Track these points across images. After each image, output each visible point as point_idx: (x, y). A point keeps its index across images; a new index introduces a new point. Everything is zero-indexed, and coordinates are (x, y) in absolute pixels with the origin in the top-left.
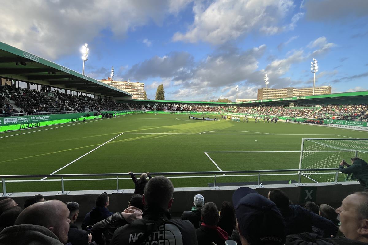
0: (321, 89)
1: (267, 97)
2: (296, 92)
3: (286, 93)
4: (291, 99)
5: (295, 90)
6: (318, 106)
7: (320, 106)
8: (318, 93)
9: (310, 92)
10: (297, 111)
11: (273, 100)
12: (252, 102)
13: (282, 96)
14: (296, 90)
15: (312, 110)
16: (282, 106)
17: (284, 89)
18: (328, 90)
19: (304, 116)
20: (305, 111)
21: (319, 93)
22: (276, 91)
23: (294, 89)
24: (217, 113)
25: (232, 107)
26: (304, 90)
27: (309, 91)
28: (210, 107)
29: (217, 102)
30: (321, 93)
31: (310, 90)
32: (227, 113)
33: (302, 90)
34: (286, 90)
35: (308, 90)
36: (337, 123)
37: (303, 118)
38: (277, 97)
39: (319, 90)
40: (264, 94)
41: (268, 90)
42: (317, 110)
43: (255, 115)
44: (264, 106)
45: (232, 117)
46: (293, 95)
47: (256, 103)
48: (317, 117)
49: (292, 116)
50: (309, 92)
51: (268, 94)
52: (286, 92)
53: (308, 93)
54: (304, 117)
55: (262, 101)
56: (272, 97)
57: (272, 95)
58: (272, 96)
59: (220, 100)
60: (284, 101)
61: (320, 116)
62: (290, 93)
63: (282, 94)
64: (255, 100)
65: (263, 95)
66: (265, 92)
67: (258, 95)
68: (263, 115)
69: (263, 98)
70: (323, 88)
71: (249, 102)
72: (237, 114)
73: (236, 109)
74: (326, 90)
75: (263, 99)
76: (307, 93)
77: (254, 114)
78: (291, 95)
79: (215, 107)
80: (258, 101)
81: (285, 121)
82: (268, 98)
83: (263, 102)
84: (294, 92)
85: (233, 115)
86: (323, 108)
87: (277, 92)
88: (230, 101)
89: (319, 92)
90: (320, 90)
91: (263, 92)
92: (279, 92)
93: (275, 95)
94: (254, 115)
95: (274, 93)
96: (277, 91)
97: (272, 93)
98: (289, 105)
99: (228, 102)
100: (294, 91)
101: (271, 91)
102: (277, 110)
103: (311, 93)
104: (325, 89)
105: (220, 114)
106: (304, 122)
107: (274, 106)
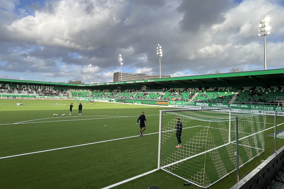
4: (143, 81)
11: (127, 83)
12: (107, 84)
14: (147, 77)
26: (152, 77)
34: (138, 76)
36: (178, 103)
47: (111, 85)
55: (116, 83)
60: (137, 83)
62: (142, 79)
63: (136, 79)
67: (114, 79)
69: (118, 80)
70: (165, 76)
71: (104, 84)
80: (113, 83)
83: (118, 85)
91: (119, 76)
93: (130, 80)
97: (127, 78)
101: (125, 76)
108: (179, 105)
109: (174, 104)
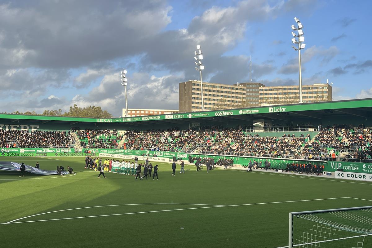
0: (314, 90)
1: (202, 106)
2: (266, 94)
3: (244, 96)
4: (257, 111)
5: (262, 90)
6: (311, 130)
7: (315, 130)
8: (309, 99)
9: (294, 95)
10: (271, 142)
11: (217, 114)
12: (167, 117)
13: (236, 104)
14: (266, 90)
15: (301, 140)
16: (237, 129)
17: (239, 84)
18: (326, 92)
19: (285, 155)
20: (286, 141)
21: (311, 99)
22: (222, 90)
23: (261, 88)
24: (69, 150)
25: (112, 131)
26: (281, 91)
27: (292, 93)
28: (44, 131)
29: (67, 115)
30: (314, 99)
31: (293, 91)
32: (97, 151)
33: (278, 90)
34: (244, 89)
35: (289, 91)
36: (349, 168)
37: (285, 159)
38: (225, 105)
39: (311, 90)
40: (194, 98)
41: (206, 88)
42: (310, 139)
43: (176, 154)
44: (196, 129)
45: (113, 163)
46: (261, 103)
47: (176, 120)
48: (311, 156)
49: (262, 154)
50: (291, 96)
51: (205, 97)
52: (244, 94)
53: (290, 98)
54: (287, 157)
55: (190, 116)
56: (213, 104)
57: (214, 100)
58: (213, 102)
59: (76, 111)
60: (242, 115)
61: (316, 154)
62: (253, 97)
63: (236, 97)
64: (174, 114)
65: (193, 100)
66: (198, 92)
67: (181, 99)
68: (195, 153)
69: (193, 107)
70: (317, 88)
71: (159, 118)
72: (127, 154)
73: (125, 137)
74: (323, 92)
75: (193, 110)
76: (287, 98)
77: (173, 151)
78: (255, 101)
79: (62, 132)
80: (182, 116)
81: (247, 169)
82: (205, 108)
83: (193, 119)
84: (261, 94)
85: (116, 156)
86: (321, 134)
87: (226, 92)
88: (107, 115)
89: (310, 97)
90: (312, 93)
91: (193, 91)
92: (229, 92)
93: (221, 100)
94: (174, 155)
95: (218, 96)
96: (225, 90)
97: (214, 95)
98: (252, 128)
99: (99, 117)
100: (262, 92)
101: (210, 91)
102: (226, 139)
103: (295, 98)
104: (322, 90)
105: (77, 152)
106: (287, 170)
107: (219, 130)
108: (351, 173)
109: (339, 170)
